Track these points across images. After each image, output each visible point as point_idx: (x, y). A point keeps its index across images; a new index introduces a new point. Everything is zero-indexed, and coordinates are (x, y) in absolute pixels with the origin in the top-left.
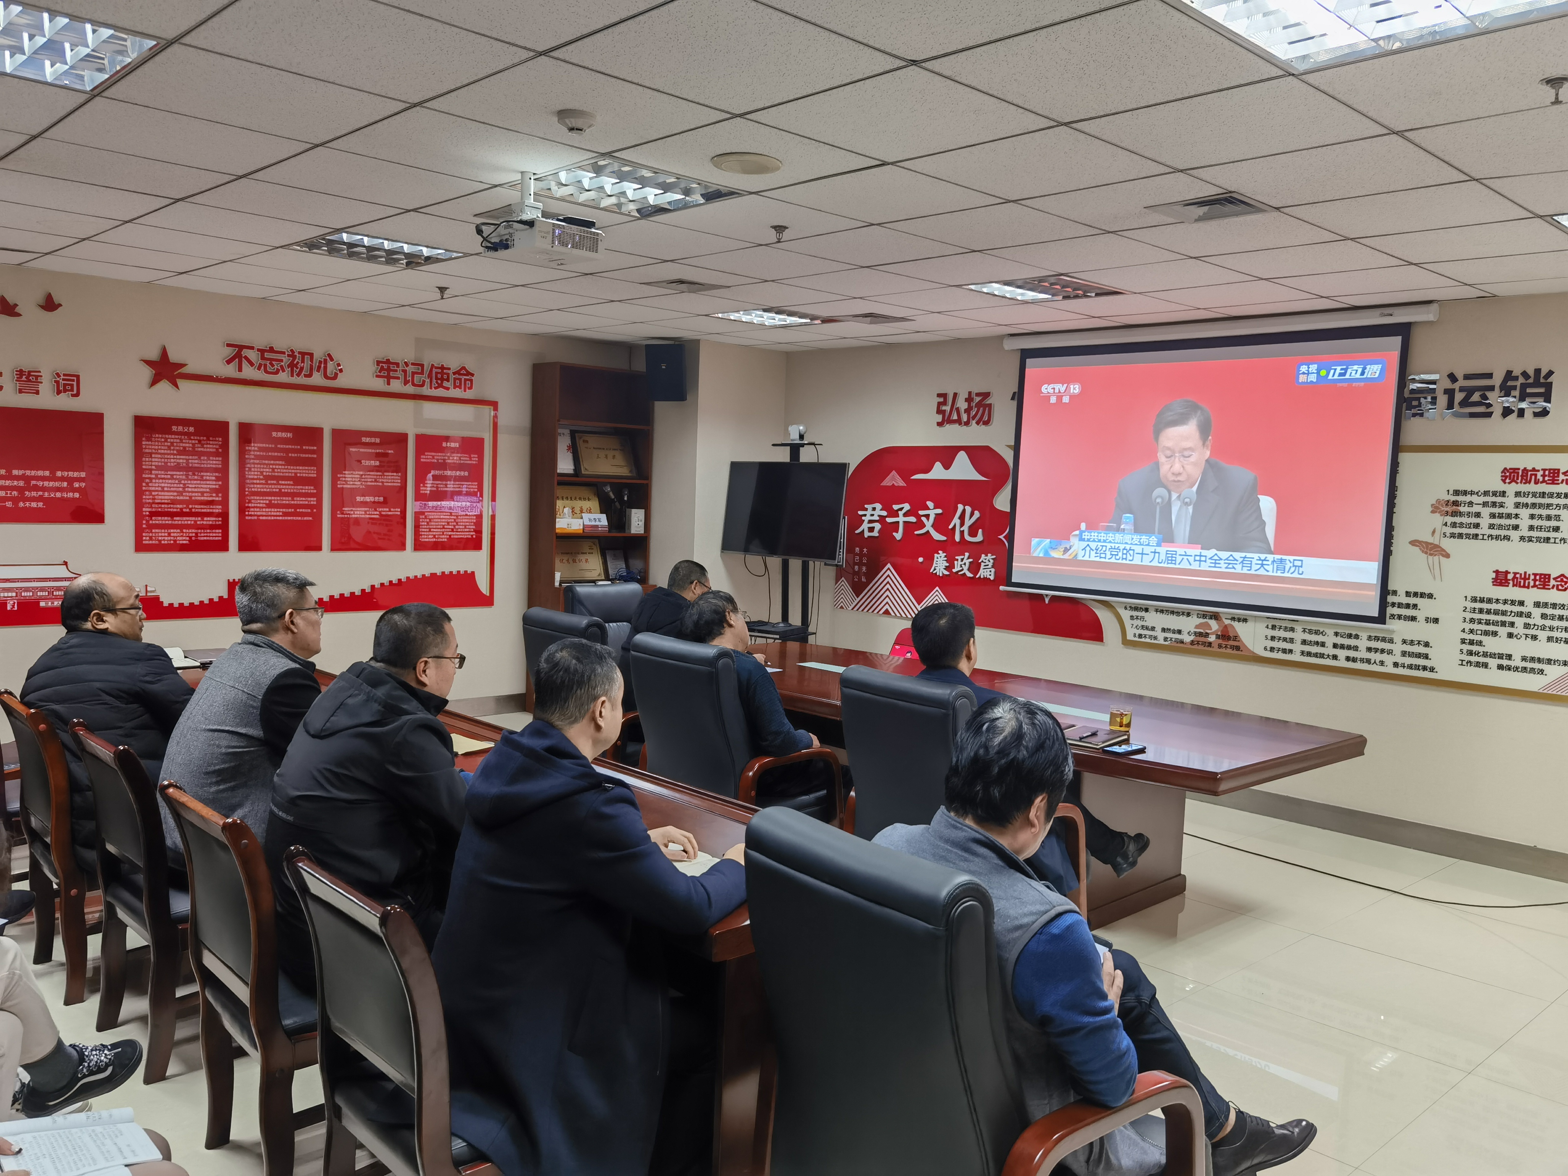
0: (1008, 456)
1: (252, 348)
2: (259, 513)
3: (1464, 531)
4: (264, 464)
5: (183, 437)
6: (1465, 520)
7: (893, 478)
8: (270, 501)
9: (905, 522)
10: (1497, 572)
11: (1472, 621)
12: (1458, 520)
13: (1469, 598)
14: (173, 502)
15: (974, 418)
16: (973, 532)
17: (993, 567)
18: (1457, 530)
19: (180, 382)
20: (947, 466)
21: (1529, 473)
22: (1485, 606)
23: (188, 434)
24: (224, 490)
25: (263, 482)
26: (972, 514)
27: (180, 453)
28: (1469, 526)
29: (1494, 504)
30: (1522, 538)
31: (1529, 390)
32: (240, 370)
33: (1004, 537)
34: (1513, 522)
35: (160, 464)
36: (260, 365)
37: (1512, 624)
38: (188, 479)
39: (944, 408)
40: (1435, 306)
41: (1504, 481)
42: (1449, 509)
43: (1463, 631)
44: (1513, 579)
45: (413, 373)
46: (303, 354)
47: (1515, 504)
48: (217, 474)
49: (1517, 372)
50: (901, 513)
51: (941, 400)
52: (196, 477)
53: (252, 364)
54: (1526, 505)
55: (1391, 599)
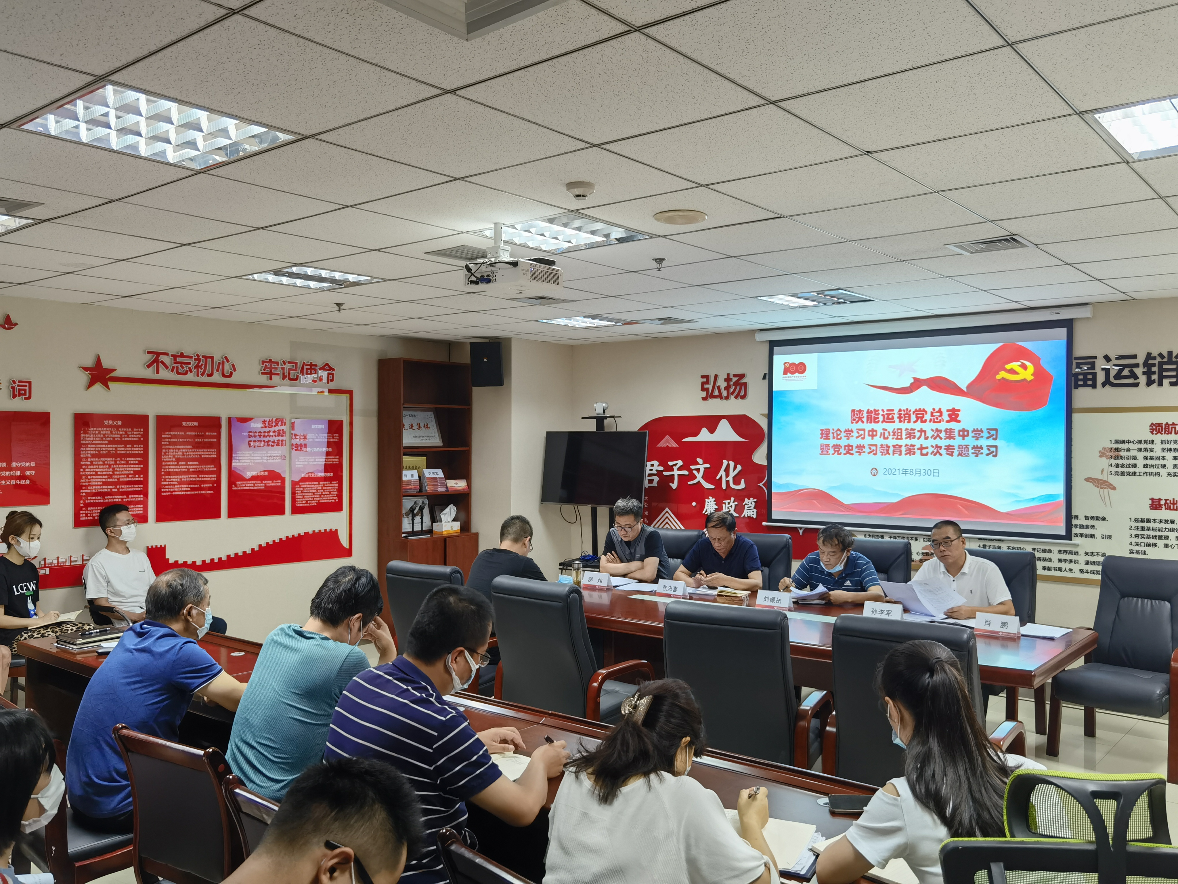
0: (763, 423)
1: (167, 354)
2: (172, 490)
3: (1125, 470)
4: (176, 449)
5: (113, 430)
6: (1125, 462)
7: (667, 441)
8: (181, 479)
9: (679, 475)
10: (1152, 499)
11: (1137, 536)
12: (1120, 462)
13: (1133, 519)
14: (105, 483)
15: (732, 393)
16: (736, 481)
17: (755, 508)
18: (1120, 470)
19: (111, 384)
20: (712, 430)
21: (1170, 426)
22: (1145, 525)
23: (117, 427)
24: (145, 472)
25: (175, 463)
26: (735, 468)
27: (110, 442)
28: (1129, 466)
29: (1146, 450)
30: (1169, 474)
31: (1165, 367)
32: (158, 372)
33: (763, 485)
34: (1161, 462)
35: (94, 452)
36: (173, 368)
37: (1167, 538)
38: (116, 464)
39: (706, 386)
40: (1089, 308)
41: (1152, 433)
42: (1113, 454)
43: (1131, 544)
44: (1165, 505)
45: (290, 370)
46: (206, 357)
47: (1162, 449)
48: (139, 459)
49: (1155, 354)
50: (675, 468)
51: (705, 380)
52: (123, 462)
53: (167, 367)
54: (1170, 450)
55: (1074, 522)
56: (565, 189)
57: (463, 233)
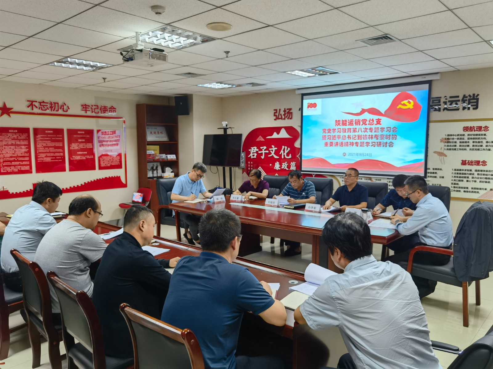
0: (299, 130)
1: (36, 102)
2: (42, 160)
3: (451, 148)
4: (43, 142)
5: (13, 134)
6: (451, 144)
7: (260, 138)
8: (46, 155)
9: (265, 153)
10: (462, 161)
11: (455, 177)
12: (449, 144)
13: (454, 170)
14: (11, 157)
15: (287, 117)
16: (288, 155)
17: (295, 166)
18: (449, 148)
19: (11, 115)
20: (278, 133)
21: (472, 128)
22: (459, 172)
23: (15, 133)
24: (29, 152)
25: (43, 148)
26: (287, 149)
27: (13, 139)
28: (453, 146)
29: (461, 139)
30: (470, 149)
31: (471, 101)
32: (33, 109)
33: (299, 156)
34: (467, 144)
35: (5, 144)
36: (40, 107)
37: (468, 177)
38: (16, 149)
39: (276, 114)
40: (439, 75)
41: (464, 131)
42: (446, 141)
43: (452, 180)
44: (468, 163)
45: (95, 109)
46: (55, 103)
47: (468, 138)
48: (27, 147)
49: (467, 95)
50: (263, 150)
51: (275, 111)
52: (19, 148)
53: (37, 107)
54: (471, 139)
55: (428, 171)
56: (150, 10)
57: (126, 38)
